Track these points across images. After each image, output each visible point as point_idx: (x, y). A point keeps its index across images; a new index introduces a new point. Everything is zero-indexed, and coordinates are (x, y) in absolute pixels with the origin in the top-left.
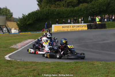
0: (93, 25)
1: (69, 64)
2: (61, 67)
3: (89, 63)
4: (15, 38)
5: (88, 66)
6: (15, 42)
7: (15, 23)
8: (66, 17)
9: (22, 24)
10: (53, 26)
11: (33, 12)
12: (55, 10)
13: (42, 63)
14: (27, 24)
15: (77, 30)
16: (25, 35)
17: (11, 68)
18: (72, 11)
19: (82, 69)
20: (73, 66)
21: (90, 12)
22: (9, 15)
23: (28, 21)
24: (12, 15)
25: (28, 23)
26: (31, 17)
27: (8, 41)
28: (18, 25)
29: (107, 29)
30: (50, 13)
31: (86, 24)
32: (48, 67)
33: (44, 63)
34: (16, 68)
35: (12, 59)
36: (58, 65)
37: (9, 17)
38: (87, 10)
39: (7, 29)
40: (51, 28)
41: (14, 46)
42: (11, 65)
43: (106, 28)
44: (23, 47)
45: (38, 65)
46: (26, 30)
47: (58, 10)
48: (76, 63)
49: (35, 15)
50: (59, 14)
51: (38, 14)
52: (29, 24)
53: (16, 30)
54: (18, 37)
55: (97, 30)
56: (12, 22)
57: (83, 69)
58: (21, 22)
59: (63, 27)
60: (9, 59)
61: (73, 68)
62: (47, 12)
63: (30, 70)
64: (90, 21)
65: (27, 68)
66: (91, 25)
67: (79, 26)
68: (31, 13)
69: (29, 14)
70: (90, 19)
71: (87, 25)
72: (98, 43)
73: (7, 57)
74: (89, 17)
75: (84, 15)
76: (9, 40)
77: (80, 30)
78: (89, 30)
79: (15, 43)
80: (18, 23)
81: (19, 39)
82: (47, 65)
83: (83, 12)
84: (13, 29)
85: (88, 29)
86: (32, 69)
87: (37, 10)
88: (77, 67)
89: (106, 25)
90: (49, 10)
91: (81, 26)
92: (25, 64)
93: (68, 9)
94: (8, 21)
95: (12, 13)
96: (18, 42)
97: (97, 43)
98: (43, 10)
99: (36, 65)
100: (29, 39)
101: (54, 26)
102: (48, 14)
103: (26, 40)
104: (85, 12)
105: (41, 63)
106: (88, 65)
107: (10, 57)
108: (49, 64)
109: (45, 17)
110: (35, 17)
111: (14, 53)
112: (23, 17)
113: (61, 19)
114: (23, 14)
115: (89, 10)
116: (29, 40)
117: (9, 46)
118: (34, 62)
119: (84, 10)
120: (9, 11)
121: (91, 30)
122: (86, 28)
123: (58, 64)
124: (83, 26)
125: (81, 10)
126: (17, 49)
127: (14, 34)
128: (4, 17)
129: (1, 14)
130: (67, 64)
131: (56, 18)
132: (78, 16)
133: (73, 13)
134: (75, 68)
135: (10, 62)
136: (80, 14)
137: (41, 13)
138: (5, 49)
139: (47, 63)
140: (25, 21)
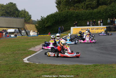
0: (112, 27)
1: (88, 67)
2: (80, 70)
3: (108, 66)
4: (34, 40)
6: (33, 45)
7: (34, 25)
8: (85, 20)
9: (40, 27)
10: (72, 28)
11: (51, 14)
12: (74, 12)
13: (61, 66)
14: (46, 26)
15: (96, 32)
16: (43, 38)
17: (30, 71)
18: (91, 13)
19: (101, 72)
20: (92, 69)
21: (109, 14)
22: (28, 18)
24: (30, 18)
25: (47, 25)
26: (50, 20)
27: (27, 44)
28: (37, 27)
30: (68, 15)
32: (66, 70)
33: (63, 66)
35: (31, 62)
37: (28, 20)
38: (107, 12)
39: (26, 31)
40: (70, 31)
41: (32, 49)
42: (29, 68)
45: (57, 68)
46: (44, 33)
47: (76, 12)
48: (95, 66)
49: (53, 18)
50: (78, 16)
51: (56, 16)
52: (48, 27)
53: (34, 33)
56: (30, 25)
57: (103, 72)
58: (40, 24)
59: (82, 29)
60: (28, 62)
61: (92, 71)
62: (66, 14)
63: (48, 73)
64: (109, 23)
65: (46, 70)
66: (110, 27)
67: (98, 29)
68: (50, 15)
69: (48, 17)
70: (109, 21)
71: (106, 27)
73: (25, 60)
74: (108, 19)
75: (103, 17)
76: (28, 42)
79: (34, 46)
80: (37, 25)
81: (38, 41)
82: (66, 68)
83: (102, 14)
84: (32, 31)
86: (51, 72)
87: (56, 12)
88: (96, 70)
90: (67, 12)
91: (100, 28)
92: (44, 67)
93: (87, 11)
94: (27, 24)
95: (30, 16)
96: (37, 45)
98: (62, 12)
99: (54, 68)
102: (67, 16)
104: (104, 14)
105: (59, 66)
106: (108, 68)
107: (28, 60)
108: (68, 67)
109: (64, 19)
110: (53, 20)
111: (32, 55)
112: (41, 19)
113: (80, 21)
114: (41, 17)
115: (108, 12)
117: (28, 48)
118: (53, 65)
119: (103, 12)
120: (28, 13)
121: (110, 32)
123: (77, 67)
124: (102, 29)
125: (100, 12)
126: (36, 52)
127: (32, 36)
128: (22, 20)
129: (20, 16)
130: (86, 67)
131: (75, 20)
132: (97, 18)
133: (92, 15)
134: (94, 71)
135: (28, 65)
136: (99, 16)
137: (60, 15)
138: (23, 52)
139: (66, 66)
140: (44, 23)
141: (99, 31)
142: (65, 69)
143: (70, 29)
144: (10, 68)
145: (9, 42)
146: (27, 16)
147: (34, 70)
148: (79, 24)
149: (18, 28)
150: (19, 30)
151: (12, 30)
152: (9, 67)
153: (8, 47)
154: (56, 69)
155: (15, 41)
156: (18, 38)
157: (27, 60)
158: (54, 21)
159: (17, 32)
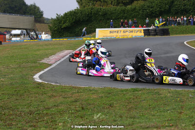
0: (151, 30)
1: (124, 92)
2: (114, 97)
4: (47, 47)
5: (151, 96)
6: (47, 54)
7: (47, 25)
9: (55, 28)
10: (97, 30)
11: (70, 12)
12: (100, 9)
13: (87, 90)
14: (62, 27)
15: (130, 37)
16: (60, 44)
17: (44, 96)
18: (124, 11)
19: (143, 100)
20: (130, 95)
21: (147, 13)
22: (39, 15)
23: (64, 23)
24: (42, 15)
25: (64, 26)
26: (68, 18)
28: (50, 28)
29: (171, 36)
31: (142, 29)
32: (95, 96)
33: (89, 90)
34: (50, 97)
35: (44, 80)
36: (109, 94)
37: (39, 18)
38: (144, 10)
39: (36, 34)
40: (94, 34)
41: (45, 61)
42: (43, 92)
43: (169, 35)
44: (59, 62)
45: (81, 92)
46: (60, 35)
47: (104, 9)
48: (134, 91)
49: (73, 16)
50: (106, 14)
51: (77, 14)
52: (65, 28)
53: (47, 35)
54: (51, 47)
55: (156, 37)
56: (42, 24)
57: (146, 101)
58: (55, 24)
59: (111, 32)
60: (40, 81)
61: (130, 99)
62: (90, 12)
63: (69, 100)
65: (66, 96)
66: (149, 30)
67: (132, 32)
68: (68, 13)
69: (66, 14)
71: (144, 30)
72: (160, 57)
73: (37, 77)
75: (139, 16)
76: (38, 50)
77: (134, 36)
78: (146, 37)
79: (47, 56)
80: (51, 25)
81: (52, 49)
83: (138, 12)
84: (44, 33)
85: (145, 35)
86: (73, 99)
88: (136, 98)
89: (169, 30)
90: (92, 9)
91: (135, 31)
93: (118, 8)
95: (42, 12)
96: (51, 55)
97: (158, 56)
98: (84, 9)
99: (78, 92)
100: (66, 50)
101: (99, 31)
102: (91, 14)
103: (61, 50)
104: (141, 13)
105: (84, 89)
108: (95, 91)
109: (88, 18)
110: (73, 19)
111: (46, 70)
112: (57, 18)
114: (57, 14)
115: (146, 9)
116: (66, 52)
117: (39, 59)
118: (75, 88)
119: (140, 10)
120: (38, 9)
121: (149, 37)
122: (142, 34)
124: (138, 31)
125: (135, 9)
126: (51, 65)
127: (45, 40)
128: (32, 18)
129: (28, 13)
130: (122, 92)
131: (101, 20)
132: (131, 17)
133: (125, 13)
134: (133, 99)
135: (41, 86)
136: (133, 14)
137: (81, 13)
138: (34, 65)
139: (93, 90)
140: (59, 23)
141: (134, 35)
142: (92, 94)
143: (95, 31)
144: (16, 91)
145: (14, 49)
146: (37, 13)
147: (50, 95)
148: (107, 25)
149: (26, 29)
150: (27, 32)
151: (18, 32)
152: (14, 90)
153: (13, 56)
154: (80, 94)
155: (22, 48)
156: (25, 44)
157: (39, 77)
158: (74, 21)
159: (24, 34)
